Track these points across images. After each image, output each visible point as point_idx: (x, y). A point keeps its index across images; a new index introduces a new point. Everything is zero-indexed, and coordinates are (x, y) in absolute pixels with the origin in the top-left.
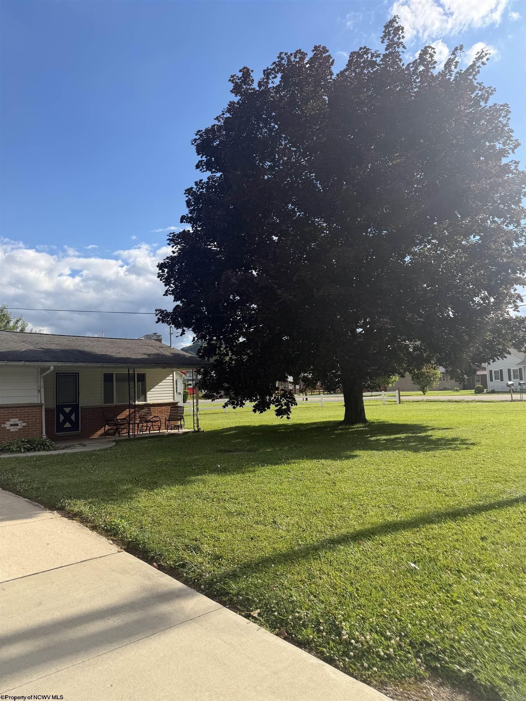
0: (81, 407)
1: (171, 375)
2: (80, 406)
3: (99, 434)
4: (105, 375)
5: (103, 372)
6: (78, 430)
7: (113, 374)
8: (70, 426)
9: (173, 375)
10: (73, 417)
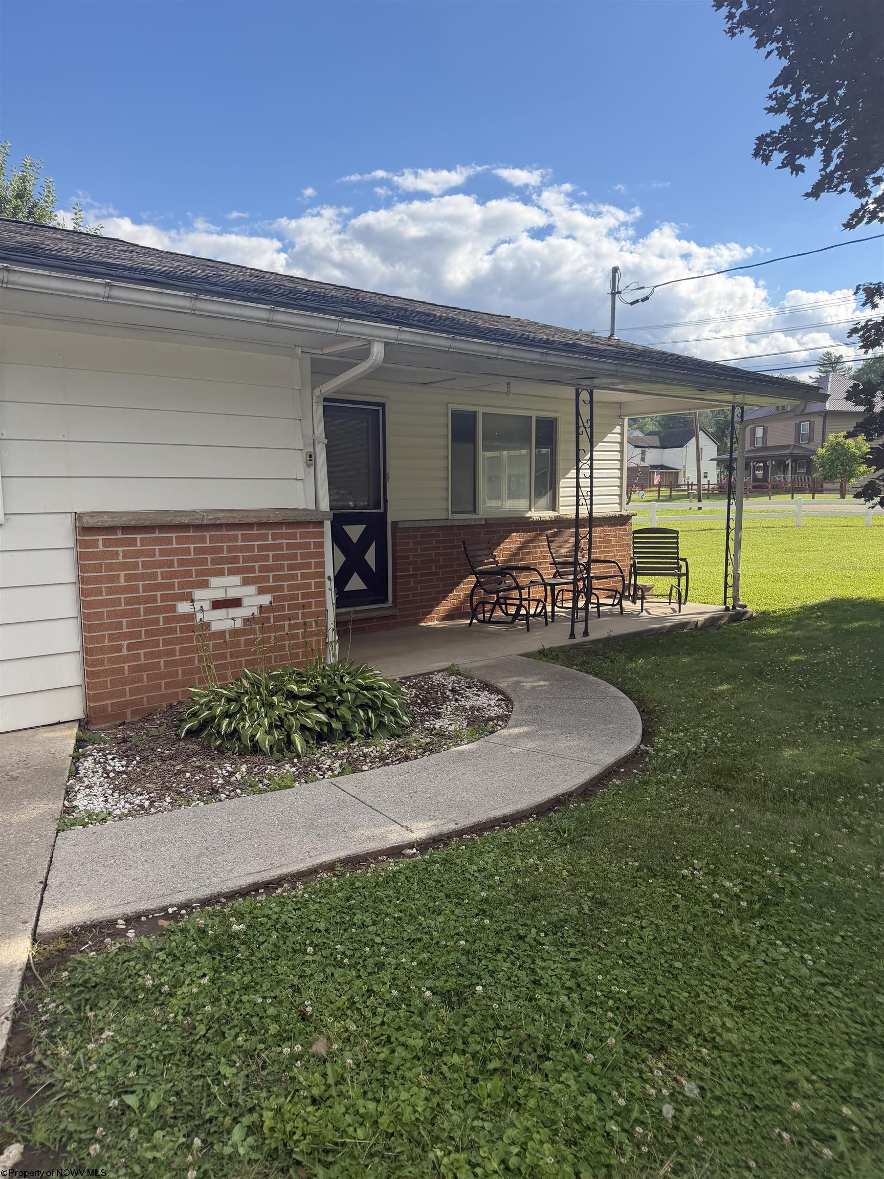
0: (395, 524)
1: (618, 429)
2: (390, 518)
3: (442, 614)
4: (457, 417)
5: (451, 406)
6: (386, 600)
7: (474, 415)
8: (363, 587)
9: (622, 426)
10: (370, 557)
